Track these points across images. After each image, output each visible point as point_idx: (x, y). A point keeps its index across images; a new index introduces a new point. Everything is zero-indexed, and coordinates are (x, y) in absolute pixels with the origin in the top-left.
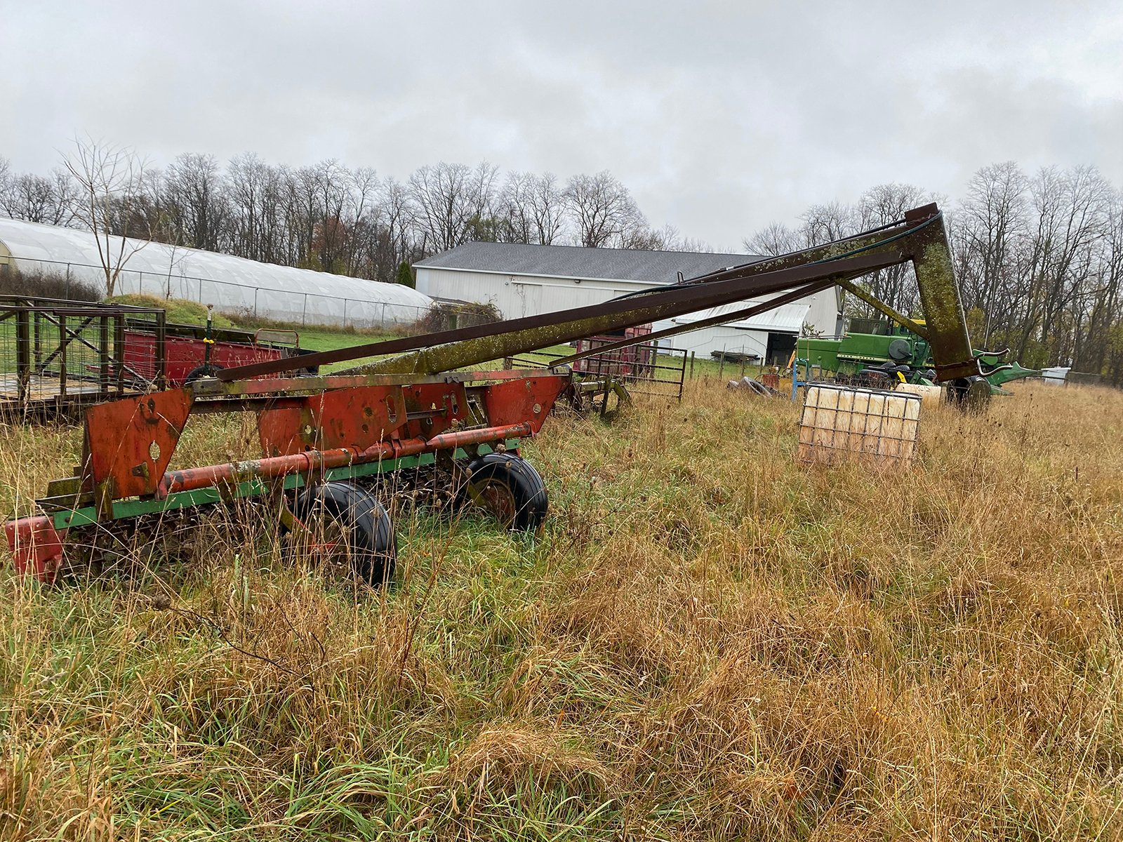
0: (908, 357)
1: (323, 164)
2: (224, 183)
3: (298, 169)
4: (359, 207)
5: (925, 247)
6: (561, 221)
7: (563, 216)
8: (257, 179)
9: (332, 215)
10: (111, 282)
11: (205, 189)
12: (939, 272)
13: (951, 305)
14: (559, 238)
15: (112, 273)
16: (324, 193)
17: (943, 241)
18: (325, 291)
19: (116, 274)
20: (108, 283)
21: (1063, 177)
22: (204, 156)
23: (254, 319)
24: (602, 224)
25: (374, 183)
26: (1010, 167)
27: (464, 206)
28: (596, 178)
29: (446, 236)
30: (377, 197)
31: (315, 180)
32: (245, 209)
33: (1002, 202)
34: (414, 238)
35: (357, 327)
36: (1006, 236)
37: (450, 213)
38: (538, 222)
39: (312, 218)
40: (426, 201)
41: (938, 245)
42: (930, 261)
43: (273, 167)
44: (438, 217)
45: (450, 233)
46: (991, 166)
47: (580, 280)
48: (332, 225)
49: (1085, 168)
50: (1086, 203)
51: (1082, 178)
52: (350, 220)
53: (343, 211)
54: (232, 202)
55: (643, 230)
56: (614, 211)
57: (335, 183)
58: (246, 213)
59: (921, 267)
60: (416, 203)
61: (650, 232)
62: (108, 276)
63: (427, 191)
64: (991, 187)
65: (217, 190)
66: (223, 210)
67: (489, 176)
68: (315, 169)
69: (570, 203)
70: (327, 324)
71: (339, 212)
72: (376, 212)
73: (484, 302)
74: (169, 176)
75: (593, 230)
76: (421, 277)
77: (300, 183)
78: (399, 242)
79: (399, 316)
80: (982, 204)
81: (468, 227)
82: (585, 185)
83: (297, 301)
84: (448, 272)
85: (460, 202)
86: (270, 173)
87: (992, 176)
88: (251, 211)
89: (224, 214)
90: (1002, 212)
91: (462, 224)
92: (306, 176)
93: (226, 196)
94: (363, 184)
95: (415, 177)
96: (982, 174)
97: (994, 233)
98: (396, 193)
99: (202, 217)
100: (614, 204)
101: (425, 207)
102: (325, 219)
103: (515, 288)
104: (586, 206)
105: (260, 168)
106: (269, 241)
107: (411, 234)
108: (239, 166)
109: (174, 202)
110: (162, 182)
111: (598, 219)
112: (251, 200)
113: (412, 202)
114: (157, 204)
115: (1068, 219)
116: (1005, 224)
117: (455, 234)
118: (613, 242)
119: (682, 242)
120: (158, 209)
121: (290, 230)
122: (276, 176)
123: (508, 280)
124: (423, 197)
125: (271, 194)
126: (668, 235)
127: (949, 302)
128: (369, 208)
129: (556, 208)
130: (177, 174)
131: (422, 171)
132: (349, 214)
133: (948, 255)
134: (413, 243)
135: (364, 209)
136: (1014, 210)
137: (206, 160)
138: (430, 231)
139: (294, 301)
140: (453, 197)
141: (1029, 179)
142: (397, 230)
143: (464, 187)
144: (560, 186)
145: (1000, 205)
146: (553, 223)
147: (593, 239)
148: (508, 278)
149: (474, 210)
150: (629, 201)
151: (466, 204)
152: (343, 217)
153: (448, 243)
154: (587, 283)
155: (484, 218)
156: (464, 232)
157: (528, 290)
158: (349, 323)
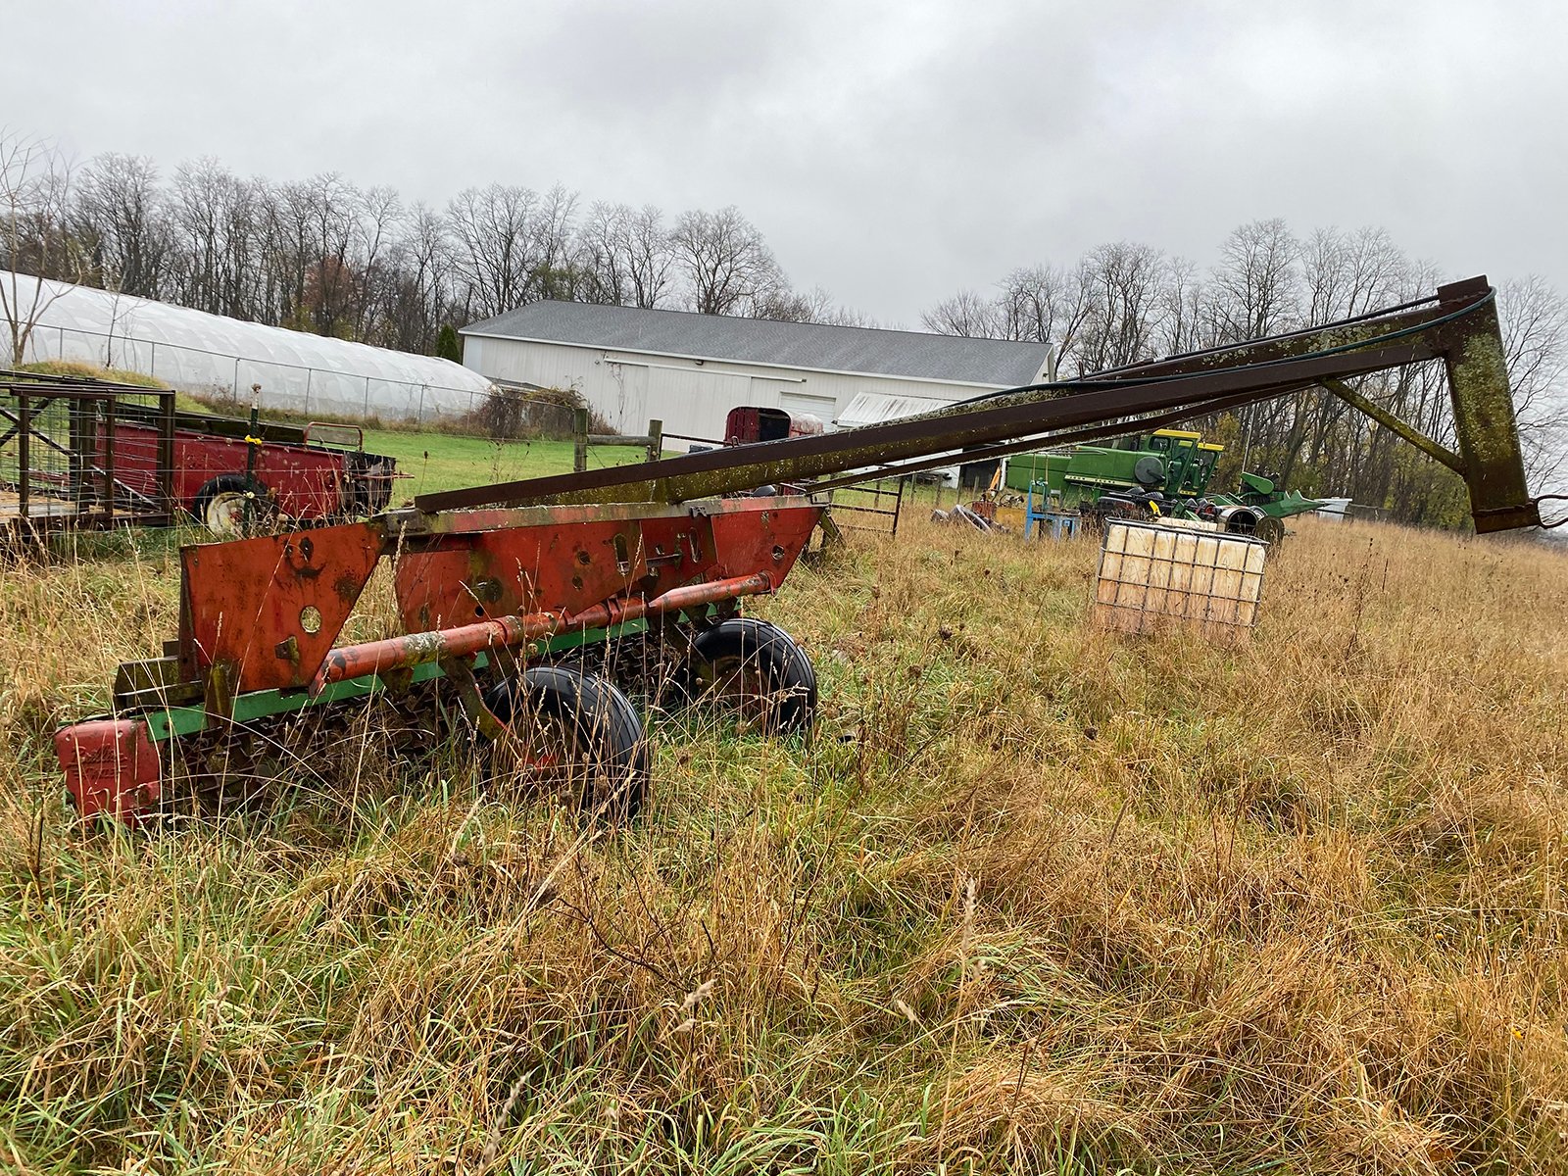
0: (1160, 481)
1: (319, 178)
2: (168, 200)
3: (281, 185)
4: (373, 244)
5: (1467, 340)
6: (667, 276)
7: (670, 268)
8: (219, 197)
9: (332, 253)
10: (19, 343)
11: (139, 209)
12: (1487, 376)
13: (1503, 424)
14: (663, 299)
15: (22, 329)
16: (321, 221)
17: (1495, 331)
18: (336, 366)
19: (28, 330)
20: (16, 343)
21: (1344, 243)
22: (137, 158)
23: (233, 403)
24: (726, 282)
25: (395, 210)
26: (1276, 226)
27: (526, 247)
28: (717, 217)
29: (501, 290)
30: (399, 231)
31: (306, 202)
32: (201, 241)
33: (1265, 272)
34: (454, 291)
35: (384, 419)
36: (1269, 320)
37: (507, 256)
38: (635, 276)
39: (302, 257)
40: (472, 239)
41: (1488, 337)
42: (1474, 360)
43: (242, 180)
44: (489, 263)
45: (506, 285)
46: (1253, 225)
47: (703, 361)
48: (332, 269)
49: (1373, 232)
50: (1372, 279)
51: (1368, 246)
52: (359, 262)
53: (349, 248)
54: (179, 229)
55: (782, 294)
56: (743, 264)
57: (338, 208)
58: (202, 246)
59: (1460, 368)
60: (457, 241)
61: (793, 296)
62: (15, 333)
63: (474, 226)
64: (1252, 252)
65: (156, 209)
66: (165, 241)
67: (565, 207)
68: (307, 185)
69: (680, 250)
70: (339, 413)
71: (343, 250)
72: (397, 252)
73: (564, 387)
74: (82, 186)
75: (712, 290)
76: (471, 348)
77: (284, 206)
78: (432, 296)
79: (443, 404)
80: (1240, 276)
81: (533, 279)
82: (703, 226)
83: (298, 380)
84: (511, 343)
85: (521, 242)
86: (238, 188)
87: (1253, 238)
88: (210, 243)
89: (168, 244)
90: (1265, 287)
91: (524, 274)
92: (294, 197)
93: (170, 219)
94: (379, 211)
95: (456, 204)
96: (1240, 234)
97: (1254, 316)
98: (428, 226)
99: (133, 248)
100: (743, 255)
101: (471, 247)
102: (323, 259)
103: (609, 368)
104: (704, 256)
105: (223, 180)
106: (237, 289)
107: (450, 285)
108: (191, 176)
109: (88, 224)
110: (71, 193)
111: (720, 275)
112: (210, 228)
113: (450, 239)
114: (63, 226)
115: (1349, 300)
116: (1269, 304)
117: (514, 288)
118: (741, 308)
119: (836, 312)
120: (65, 236)
121: (269, 274)
122: (247, 194)
123: (599, 356)
124: (468, 232)
125: (238, 221)
126: (819, 302)
127: (1500, 420)
128: (388, 246)
129: (660, 256)
130: (95, 183)
131: (467, 196)
132: (358, 255)
133: (1501, 351)
134: (452, 298)
135: (379, 248)
136: (1280, 285)
137: (140, 164)
138: (477, 282)
139: (292, 379)
140: (512, 235)
141: (1300, 244)
142: (429, 279)
143: (527, 221)
144: (667, 225)
145: (1262, 277)
146: (656, 277)
147: (713, 303)
148: (599, 353)
149: (542, 254)
150: (764, 251)
151: (529, 246)
152: (348, 256)
153: (504, 300)
154: (713, 365)
155: (556, 267)
156: (527, 285)
157: (628, 372)
158: (371, 413)
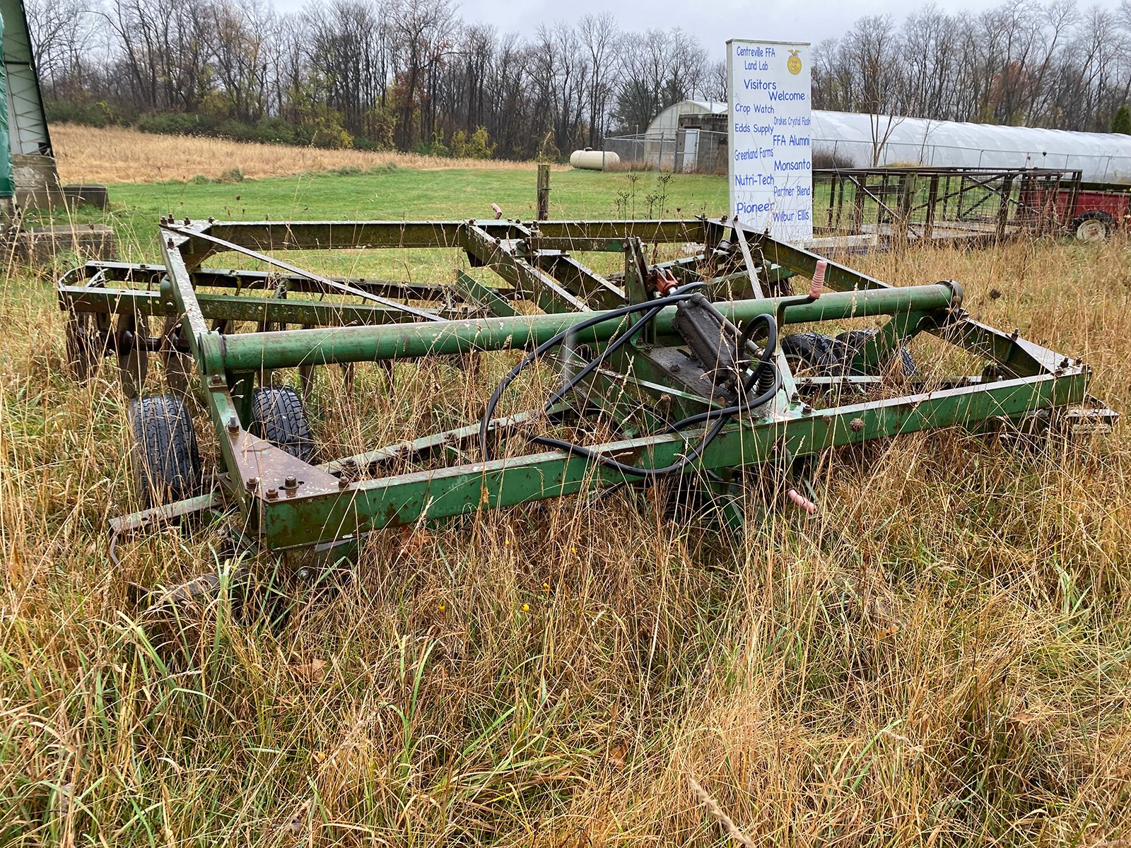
2: (897, 42)
4: (1049, 47)
10: (877, 155)
11: (878, 52)
15: (879, 146)
16: (1007, 37)
19: (882, 147)
22: (881, 16)
25: (1071, 16)
30: (1073, 32)
31: (1000, 24)
39: (990, 67)
43: (950, 16)
48: (1013, 73)
52: (1036, 64)
53: (1030, 54)
54: (902, 61)
57: (1023, 24)
58: (917, 71)
60: (1124, 32)
62: (875, 150)
65: (889, 50)
68: (1000, 10)
71: (1024, 58)
72: (1070, 51)
77: (981, 30)
78: (1096, 81)
79: (1120, 170)
86: (947, 21)
88: (923, 68)
92: (987, 19)
93: (897, 55)
94: (1058, 19)
98: (1100, 24)
102: (1007, 68)
105: (937, 20)
107: (1114, 71)
108: (916, 21)
113: (1118, 31)
122: (953, 26)
125: (944, 48)
128: (1063, 47)
134: (1115, 82)
135: (1055, 50)
137: (882, 20)
152: (1028, 61)
